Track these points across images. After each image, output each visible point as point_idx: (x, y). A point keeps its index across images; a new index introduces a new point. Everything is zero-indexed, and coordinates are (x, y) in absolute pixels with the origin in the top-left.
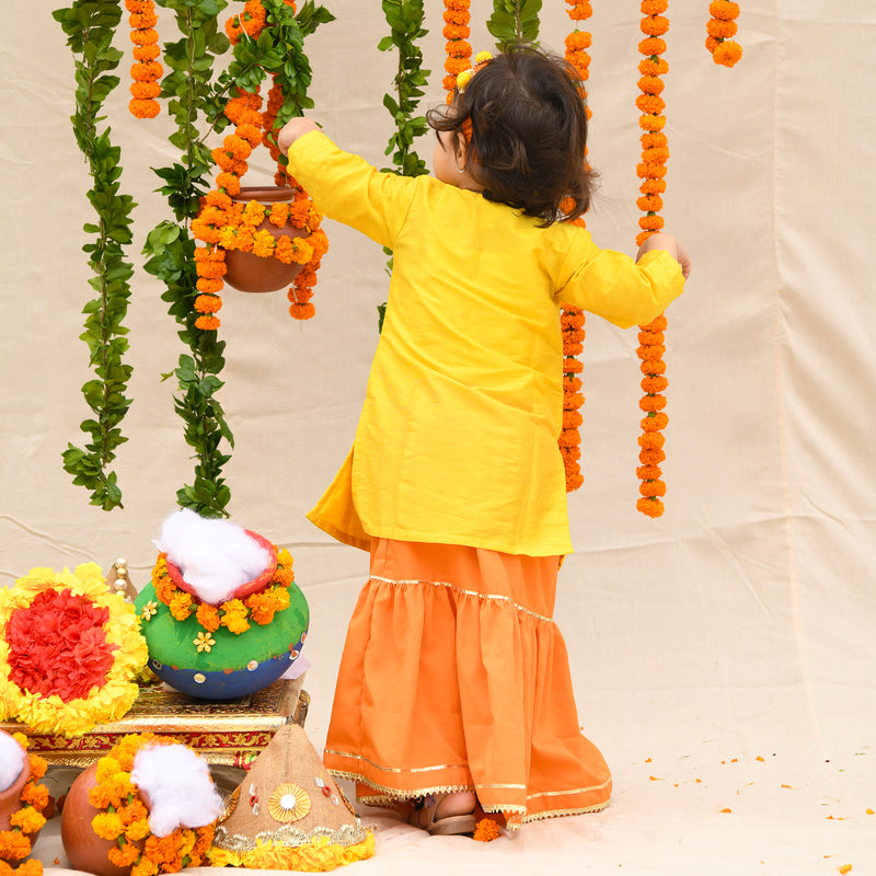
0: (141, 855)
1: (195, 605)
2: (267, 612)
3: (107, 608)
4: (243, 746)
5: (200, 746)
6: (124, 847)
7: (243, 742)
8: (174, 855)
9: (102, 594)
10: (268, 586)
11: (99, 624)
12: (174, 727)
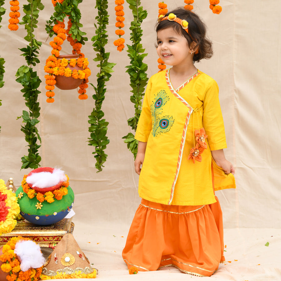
0: (17, 277)
1: (36, 194)
2: (60, 196)
3: (6, 195)
4: (52, 241)
5: (37, 241)
6: (12, 275)
7: (52, 239)
8: (29, 277)
9: (5, 190)
10: (60, 187)
11: (3, 200)
12: (28, 234)
